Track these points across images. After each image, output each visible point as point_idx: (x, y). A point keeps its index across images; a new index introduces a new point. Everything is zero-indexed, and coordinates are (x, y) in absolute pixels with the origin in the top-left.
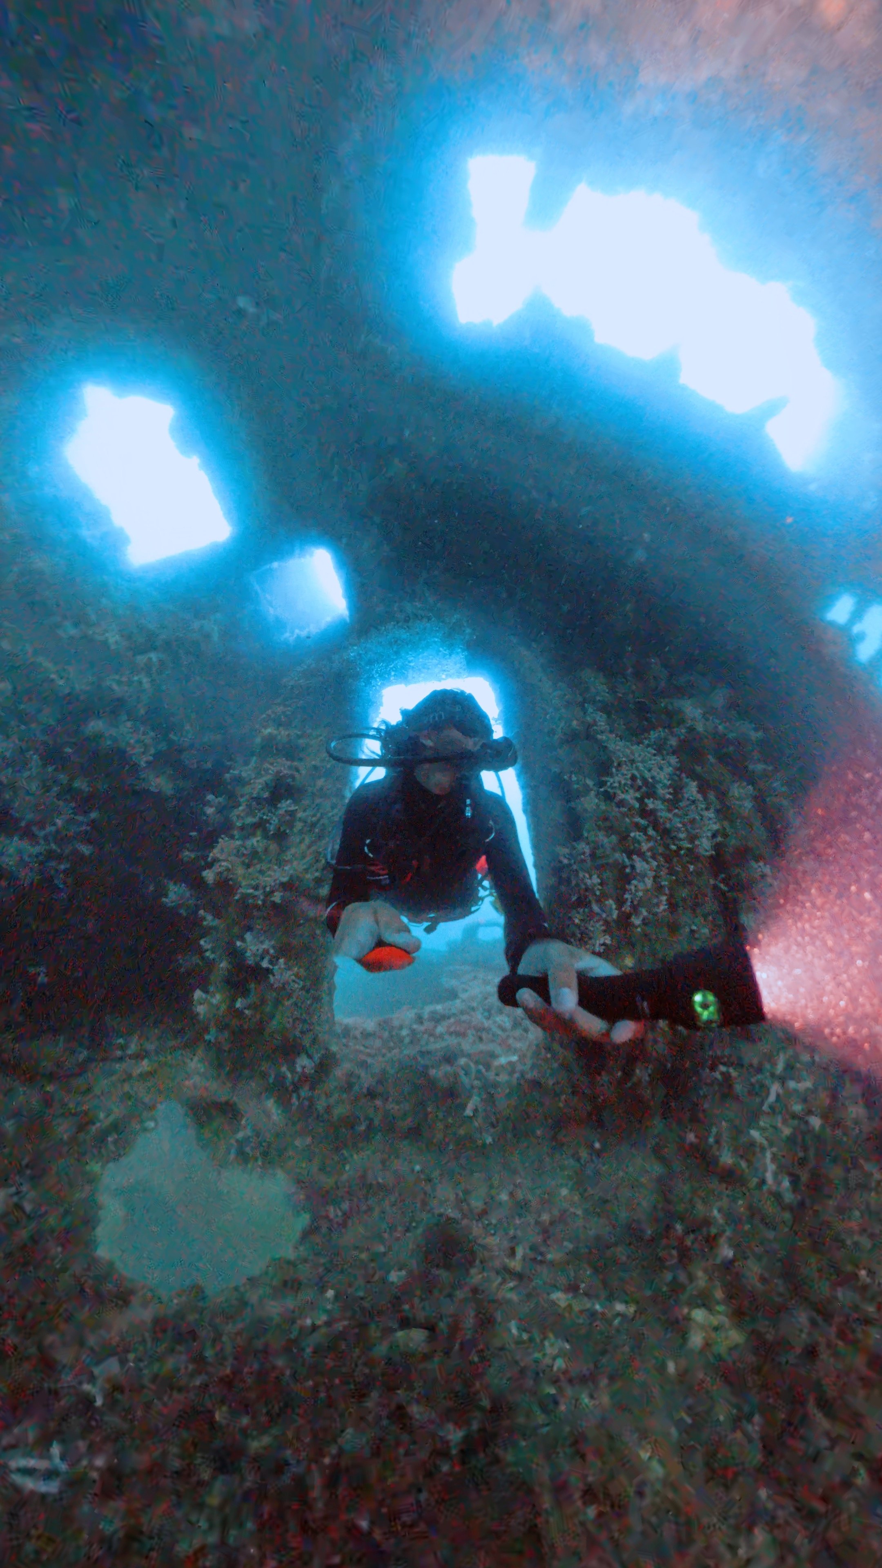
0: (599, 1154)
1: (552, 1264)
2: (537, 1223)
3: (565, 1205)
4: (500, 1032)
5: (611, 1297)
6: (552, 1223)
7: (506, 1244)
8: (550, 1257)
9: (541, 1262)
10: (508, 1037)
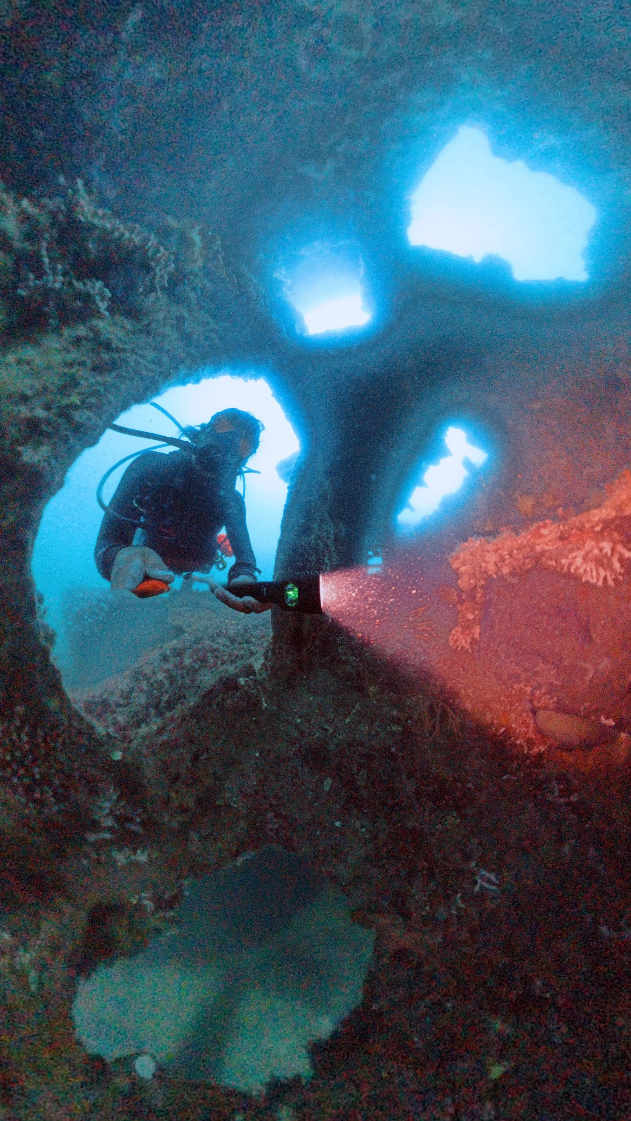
0: (308, 678)
1: (335, 718)
2: (317, 715)
3: (316, 702)
4: (226, 649)
5: (353, 707)
6: (320, 710)
7: (321, 731)
8: (332, 718)
9: (333, 721)
10: (232, 650)
